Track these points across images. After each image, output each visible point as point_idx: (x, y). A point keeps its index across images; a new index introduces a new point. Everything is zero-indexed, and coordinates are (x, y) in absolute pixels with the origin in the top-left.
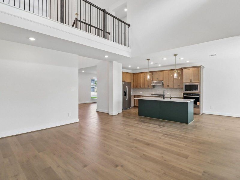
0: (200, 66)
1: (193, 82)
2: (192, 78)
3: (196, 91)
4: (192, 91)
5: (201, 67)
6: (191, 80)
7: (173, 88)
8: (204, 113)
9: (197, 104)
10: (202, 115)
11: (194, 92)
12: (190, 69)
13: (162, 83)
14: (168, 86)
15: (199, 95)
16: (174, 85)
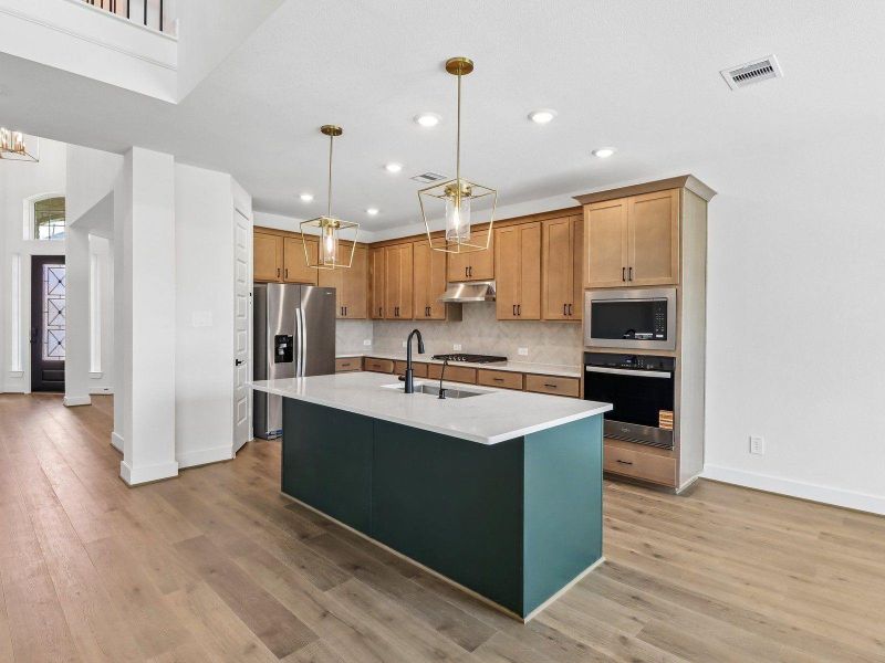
0: (678, 183)
1: (637, 281)
2: (631, 258)
3: (654, 338)
4: (633, 338)
5: (688, 184)
6: (627, 273)
7: (540, 321)
8: (711, 470)
9: (657, 425)
10: (691, 491)
11: (642, 345)
12: (622, 201)
13: (490, 291)
14: (517, 309)
15: (668, 363)
16: (545, 302)
